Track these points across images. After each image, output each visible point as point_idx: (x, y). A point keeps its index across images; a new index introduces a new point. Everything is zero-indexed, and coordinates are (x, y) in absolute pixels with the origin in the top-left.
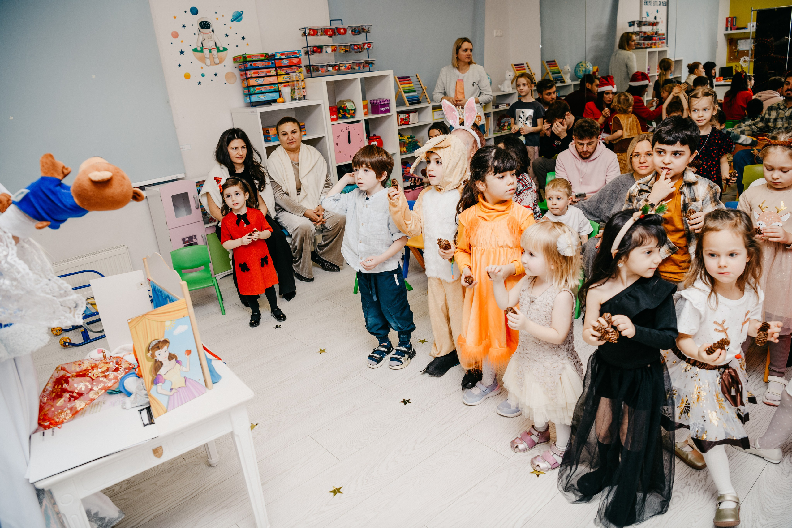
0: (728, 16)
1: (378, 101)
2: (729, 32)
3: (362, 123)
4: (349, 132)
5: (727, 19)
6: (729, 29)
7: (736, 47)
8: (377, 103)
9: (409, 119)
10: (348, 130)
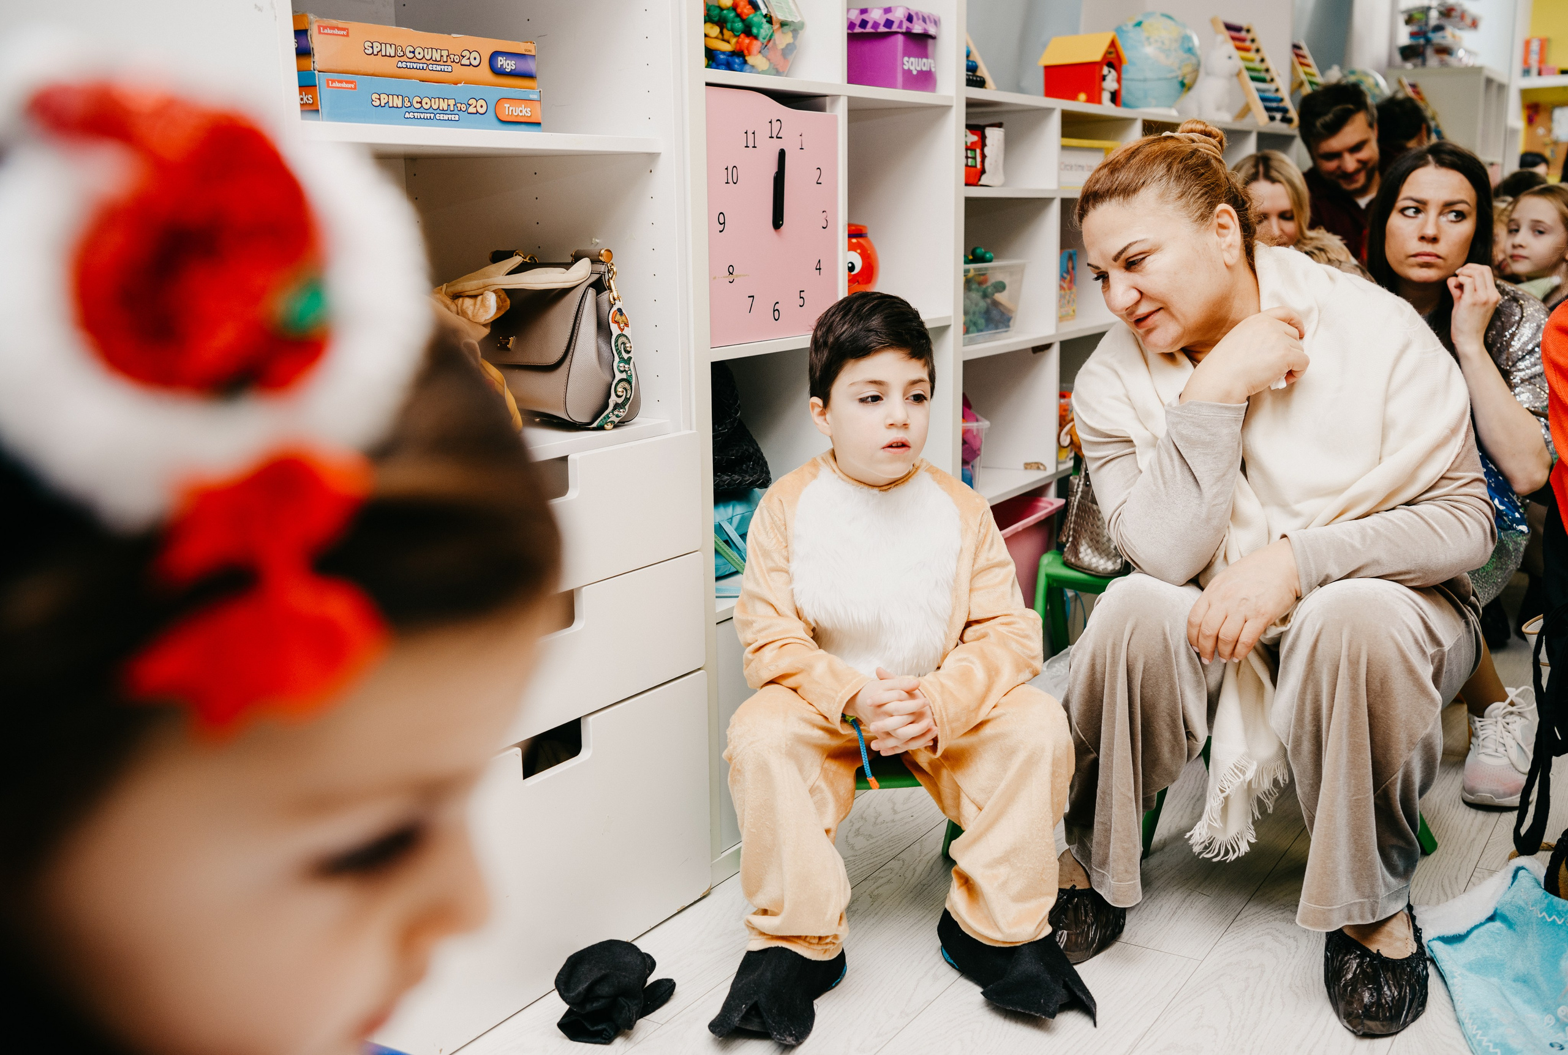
0: (1527, 36)
1: (898, 15)
2: (1535, 82)
3: (836, 117)
4: (782, 154)
5: (1527, 44)
6: (1534, 71)
7: (1550, 131)
8: (889, 23)
9: (983, 157)
10: (777, 145)
